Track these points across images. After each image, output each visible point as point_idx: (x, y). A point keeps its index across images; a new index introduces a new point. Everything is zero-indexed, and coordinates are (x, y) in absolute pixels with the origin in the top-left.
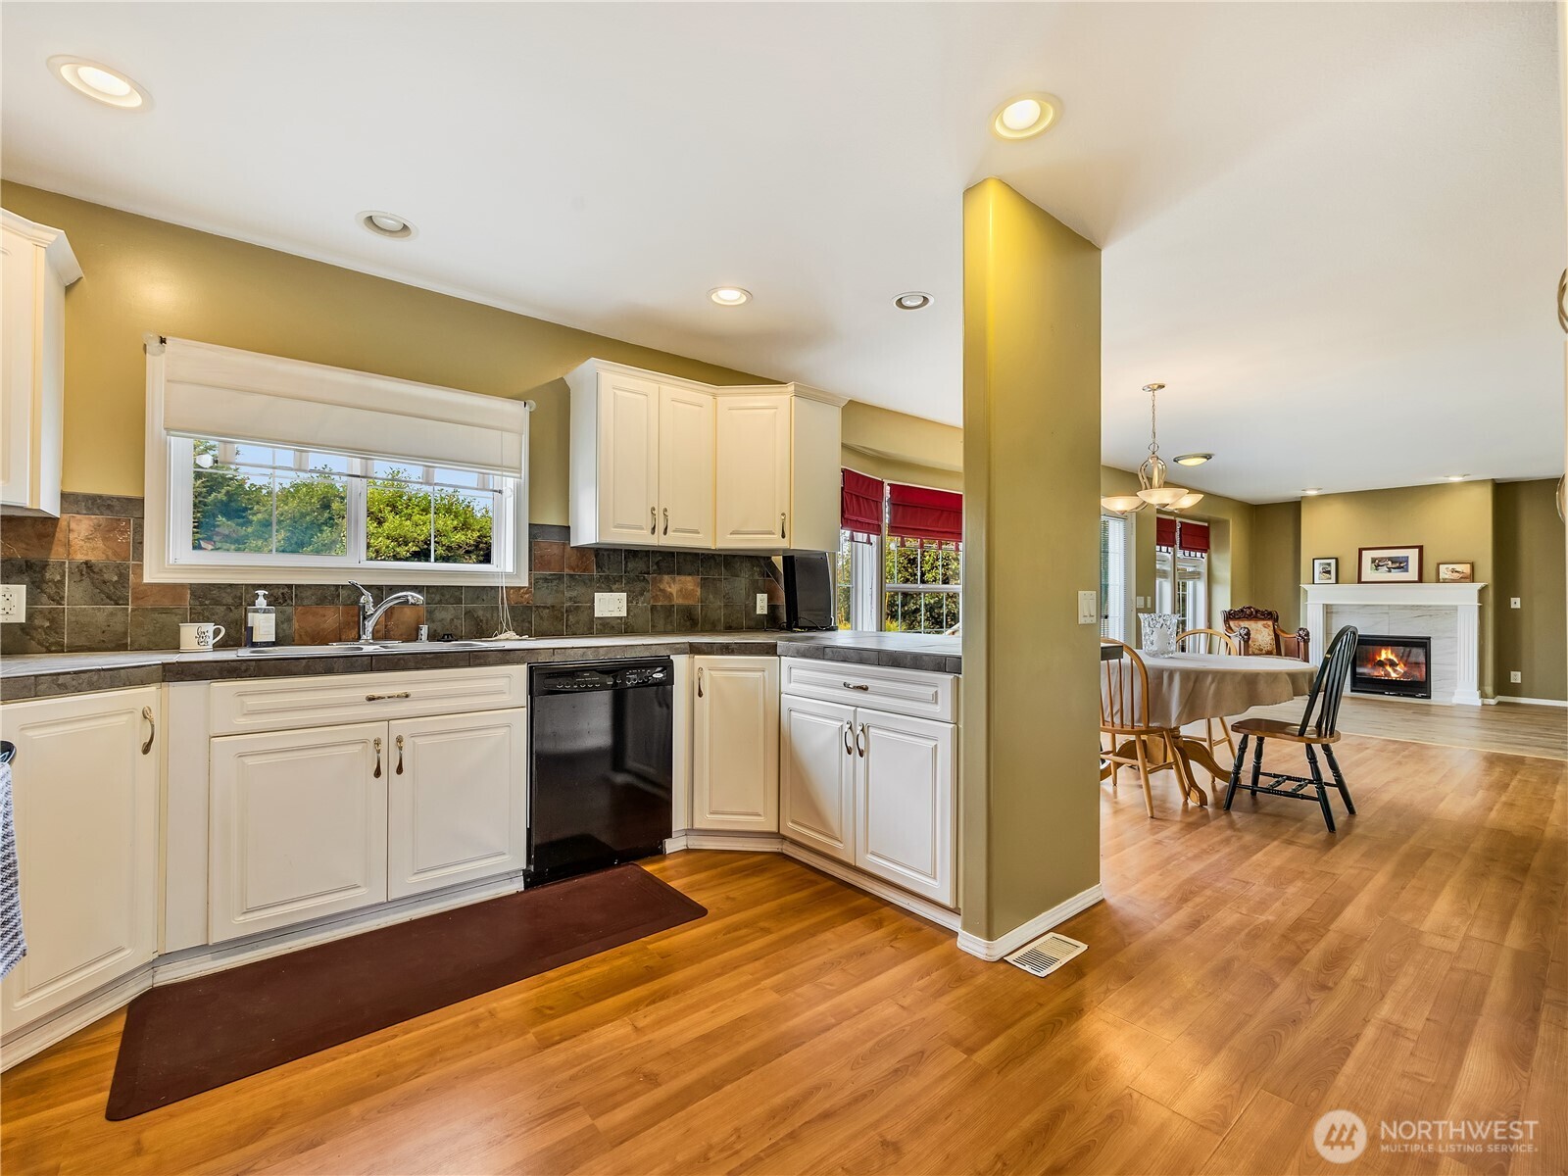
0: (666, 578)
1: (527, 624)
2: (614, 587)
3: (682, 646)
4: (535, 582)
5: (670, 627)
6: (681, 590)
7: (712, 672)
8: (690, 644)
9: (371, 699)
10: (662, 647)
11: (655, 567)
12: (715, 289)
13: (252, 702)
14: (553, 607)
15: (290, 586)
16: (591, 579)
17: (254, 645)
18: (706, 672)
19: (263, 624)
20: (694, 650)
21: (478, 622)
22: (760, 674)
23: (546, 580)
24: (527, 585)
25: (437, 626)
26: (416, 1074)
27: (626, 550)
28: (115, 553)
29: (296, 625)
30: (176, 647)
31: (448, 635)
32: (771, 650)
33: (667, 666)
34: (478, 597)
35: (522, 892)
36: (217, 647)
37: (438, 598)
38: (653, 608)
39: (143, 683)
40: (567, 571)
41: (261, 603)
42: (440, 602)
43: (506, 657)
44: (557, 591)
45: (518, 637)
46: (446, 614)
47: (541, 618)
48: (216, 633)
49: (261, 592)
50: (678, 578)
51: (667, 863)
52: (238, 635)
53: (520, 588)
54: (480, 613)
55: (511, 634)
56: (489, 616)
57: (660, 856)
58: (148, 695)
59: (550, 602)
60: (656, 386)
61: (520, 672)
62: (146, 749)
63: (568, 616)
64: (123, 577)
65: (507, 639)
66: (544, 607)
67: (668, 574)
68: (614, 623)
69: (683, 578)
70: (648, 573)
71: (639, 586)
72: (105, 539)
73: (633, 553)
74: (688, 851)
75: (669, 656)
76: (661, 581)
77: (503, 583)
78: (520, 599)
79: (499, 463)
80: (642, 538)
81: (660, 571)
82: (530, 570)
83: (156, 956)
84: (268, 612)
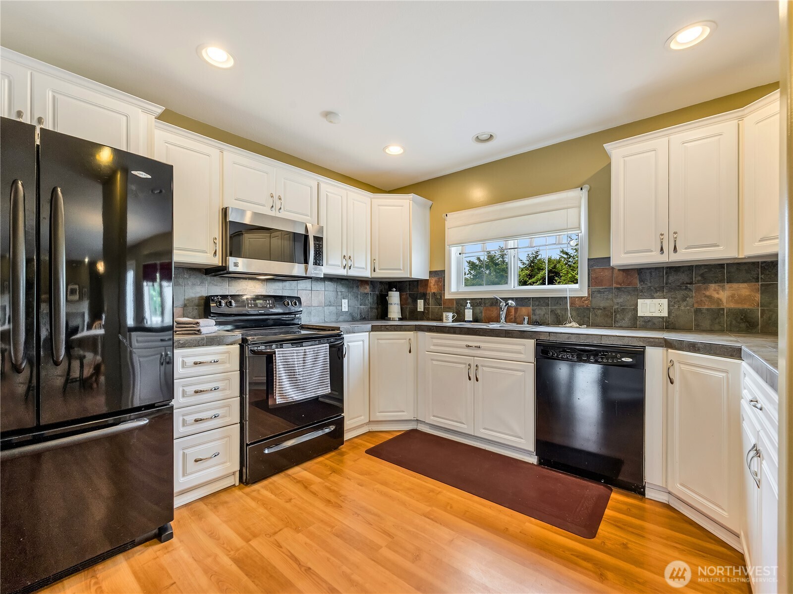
0: (713, 286)
1: (586, 319)
2: (655, 295)
4: (591, 294)
5: (717, 327)
6: (733, 296)
7: (682, 366)
9: (467, 346)
11: (699, 278)
12: (672, 38)
13: (435, 341)
14: (604, 308)
15: (482, 299)
16: (635, 289)
17: (466, 321)
18: (676, 365)
19: (469, 314)
20: (668, 344)
21: (557, 316)
22: (724, 375)
23: (599, 292)
24: (587, 295)
25: (534, 318)
27: (667, 268)
28: (439, 289)
29: (483, 315)
30: (441, 320)
31: (536, 322)
32: (736, 353)
34: (558, 303)
37: (537, 303)
38: (698, 311)
39: (409, 330)
40: (615, 285)
41: (469, 305)
42: (538, 306)
44: (607, 299)
45: (578, 325)
46: (541, 312)
47: (596, 315)
48: (453, 317)
49: (469, 301)
50: (727, 286)
51: (647, 506)
52: (460, 317)
53: (582, 297)
54: (559, 311)
55: (574, 324)
56: (563, 313)
57: (640, 496)
58: (410, 334)
59: (603, 304)
60: (667, 138)
61: (531, 343)
62: (410, 352)
63: (616, 315)
64: (441, 297)
65: (571, 327)
66: (599, 309)
67: (715, 283)
68: (655, 321)
69: (735, 285)
70: (691, 283)
71: (680, 294)
72: (437, 285)
73: (673, 269)
74: (667, 506)
75: (645, 347)
76: (706, 289)
77: (568, 295)
78: (582, 304)
79: (566, 228)
81: (705, 280)
82: (589, 286)
83: (415, 419)
84: (470, 308)
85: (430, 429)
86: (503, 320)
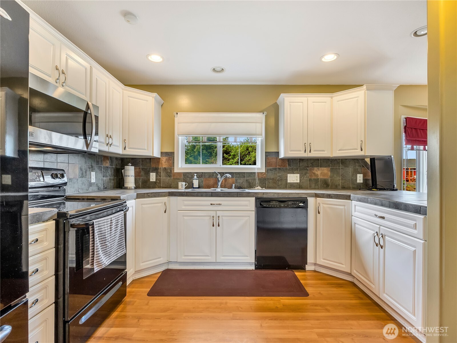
0: (315, 168)
1: (264, 184)
2: (295, 172)
3: (312, 194)
4: (267, 171)
5: (317, 187)
6: (322, 173)
7: (324, 205)
8: (315, 194)
9: (211, 204)
10: (303, 194)
11: (311, 165)
12: (323, 56)
13: (186, 203)
14: (273, 179)
15: (203, 173)
16: (286, 169)
17: (194, 188)
18: (321, 205)
19: (196, 183)
20: (317, 196)
21: (249, 183)
22: (343, 207)
23: (271, 170)
24: (265, 172)
25: (237, 184)
26: (201, 312)
27: (299, 159)
28: (170, 166)
29: (204, 183)
30: (177, 188)
31: (240, 187)
32: (348, 198)
33: (305, 201)
34: (250, 176)
35: (254, 270)
36: (186, 188)
37: (238, 176)
38: (310, 180)
39: (165, 196)
40: (278, 167)
41: (195, 177)
42: (239, 177)
43: (248, 195)
44: (274, 174)
45: (261, 188)
46: (241, 181)
47: (269, 182)
48: (186, 185)
49: (196, 174)
50: (320, 168)
51: (307, 274)
52: (190, 185)
53: (262, 173)
54: (250, 181)
55: (259, 187)
56: (253, 181)
57: (303, 270)
58: (165, 199)
59: (272, 177)
60: (307, 98)
61: (253, 199)
62: (165, 212)
63: (278, 182)
64: (171, 171)
65: (258, 189)
66: (270, 179)
67: (316, 167)
68: (295, 185)
69: (323, 168)
70: (308, 167)
71: (304, 172)
72: (168, 162)
73: (301, 160)
74: (315, 271)
75: (307, 198)
76: (313, 170)
77: (256, 171)
78: (262, 176)
79: (255, 133)
80: (301, 154)
81: (313, 166)
82: (266, 167)
83: (168, 261)
84: (197, 179)
85: (179, 266)
86: (219, 186)
